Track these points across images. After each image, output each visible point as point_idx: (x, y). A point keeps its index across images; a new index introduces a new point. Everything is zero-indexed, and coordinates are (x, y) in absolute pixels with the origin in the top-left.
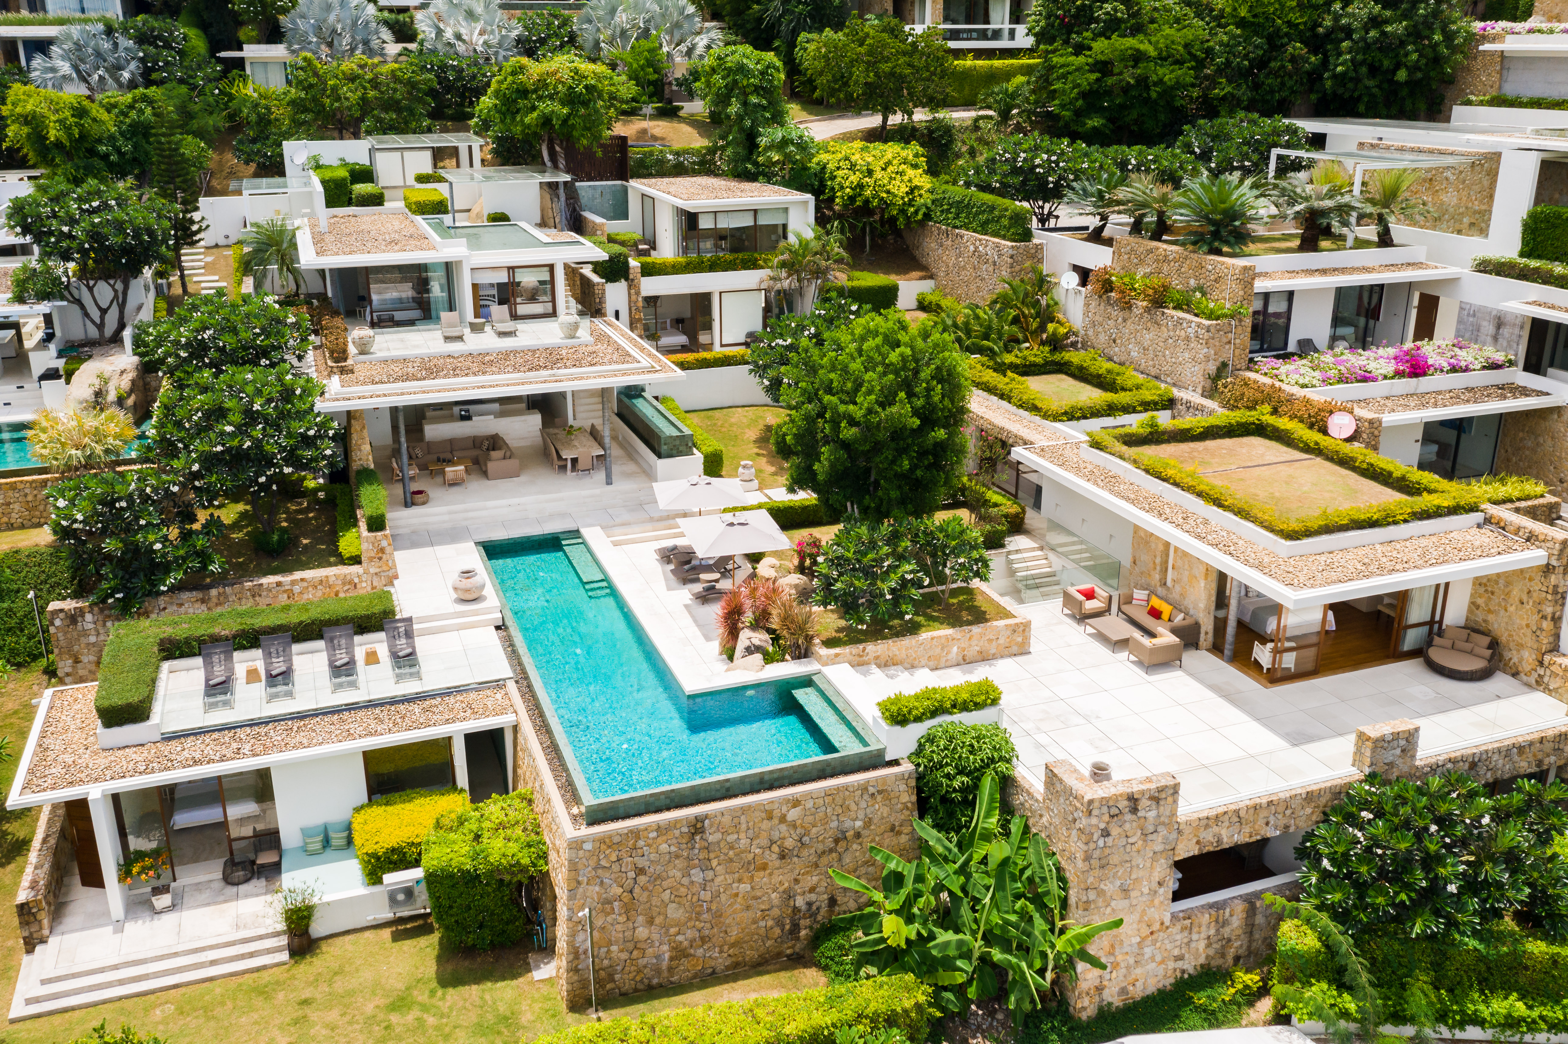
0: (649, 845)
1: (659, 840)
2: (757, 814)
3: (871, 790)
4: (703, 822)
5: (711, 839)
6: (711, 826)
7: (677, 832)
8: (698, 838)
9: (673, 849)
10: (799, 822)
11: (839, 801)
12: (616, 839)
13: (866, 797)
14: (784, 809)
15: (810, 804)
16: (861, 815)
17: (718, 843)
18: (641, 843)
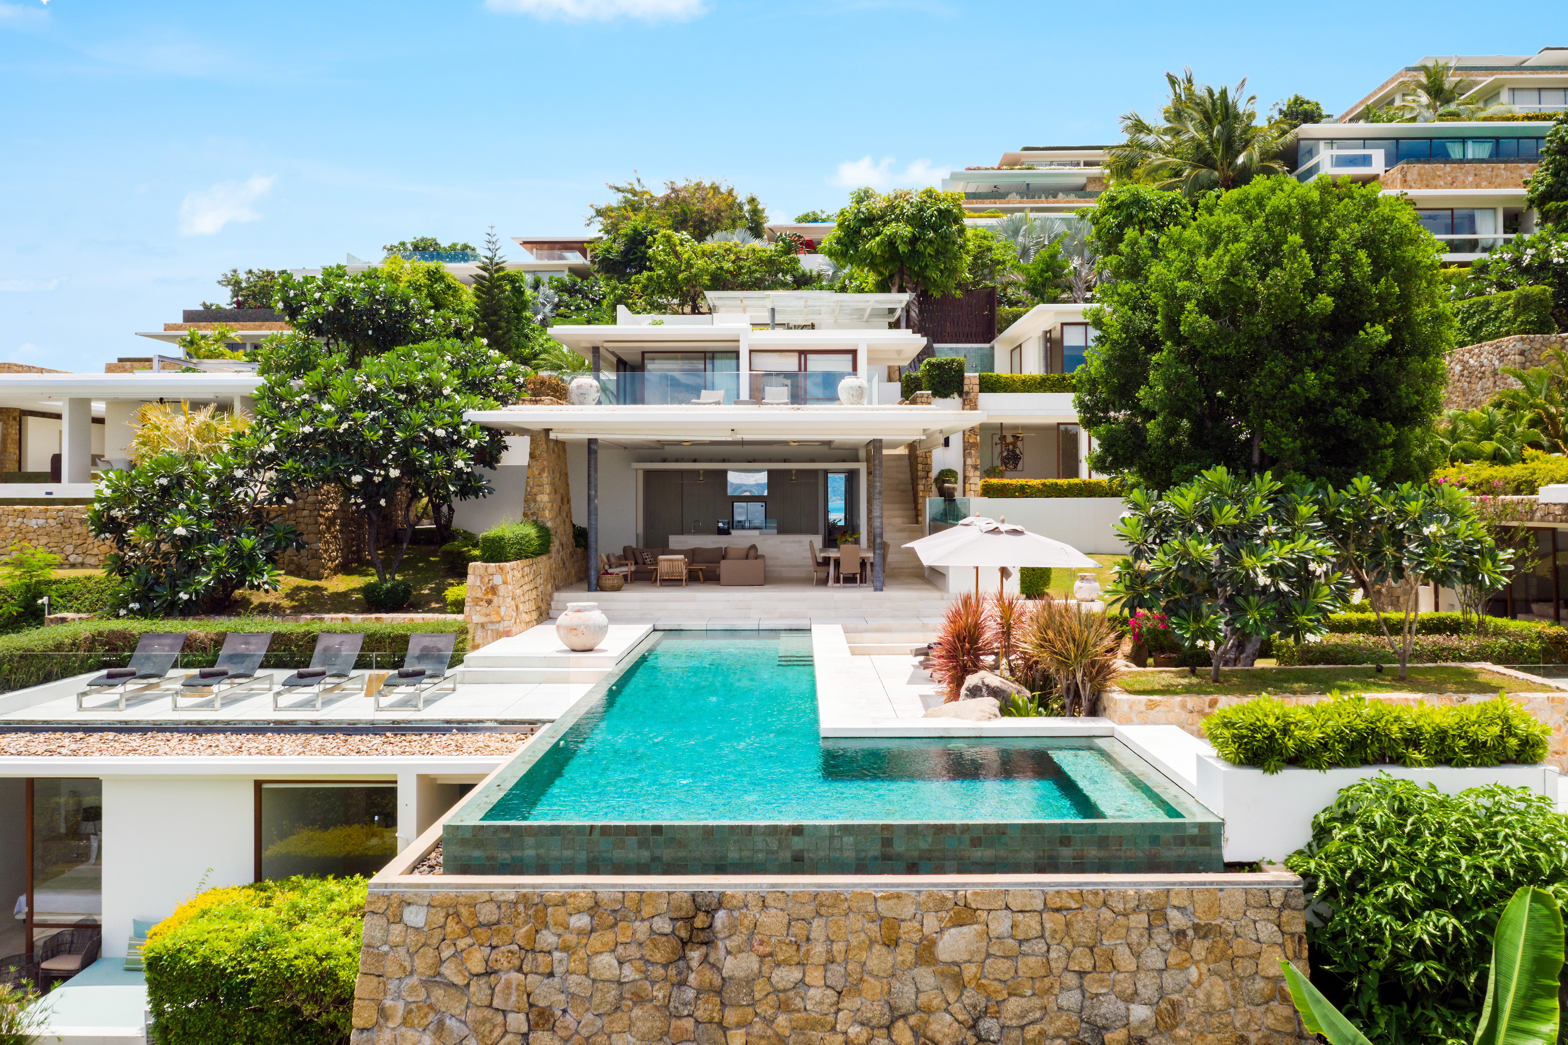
0: (566, 949)
1: (596, 941)
2: (856, 922)
3: (1177, 919)
4: (710, 913)
5: (730, 966)
6: (733, 929)
7: (642, 928)
8: (695, 955)
9: (629, 973)
10: (969, 971)
11: (1083, 930)
12: (488, 913)
13: (1161, 936)
14: (931, 923)
15: (1001, 924)
16: (1147, 986)
17: (749, 982)
18: (548, 938)
